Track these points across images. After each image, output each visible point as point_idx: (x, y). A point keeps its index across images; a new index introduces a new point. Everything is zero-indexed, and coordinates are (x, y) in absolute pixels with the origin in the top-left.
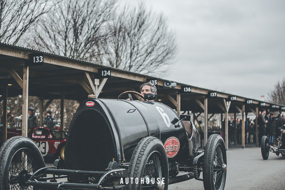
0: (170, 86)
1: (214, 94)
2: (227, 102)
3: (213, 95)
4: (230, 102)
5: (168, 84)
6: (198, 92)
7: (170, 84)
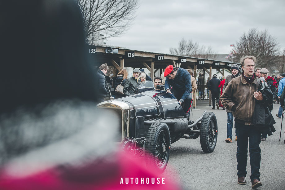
0: (112, 53)
1: (162, 58)
2: (177, 64)
3: (160, 58)
4: (180, 64)
5: (109, 51)
6: (144, 56)
7: (111, 51)
